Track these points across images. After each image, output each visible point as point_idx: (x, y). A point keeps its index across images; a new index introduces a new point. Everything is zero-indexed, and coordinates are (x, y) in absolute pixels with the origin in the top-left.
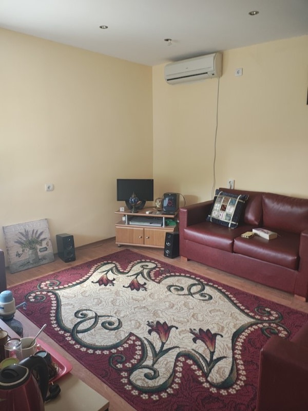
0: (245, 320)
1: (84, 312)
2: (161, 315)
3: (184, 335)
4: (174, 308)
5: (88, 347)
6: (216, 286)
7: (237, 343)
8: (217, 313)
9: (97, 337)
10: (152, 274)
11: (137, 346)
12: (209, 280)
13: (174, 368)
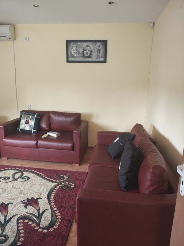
0: (52, 185)
3: (18, 206)
4: (6, 192)
6: (30, 170)
7: (51, 199)
8: (35, 186)
12: (25, 168)
13: (17, 228)
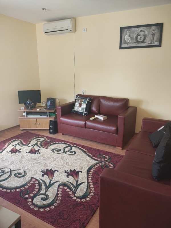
0: (93, 162)
1: (3, 169)
2: (49, 166)
3: (62, 174)
4: (56, 161)
5: (7, 188)
6: (78, 146)
7: (90, 174)
8: (78, 161)
9: (12, 182)
10: (43, 144)
11: (36, 184)
12: (74, 144)
13: (57, 192)
